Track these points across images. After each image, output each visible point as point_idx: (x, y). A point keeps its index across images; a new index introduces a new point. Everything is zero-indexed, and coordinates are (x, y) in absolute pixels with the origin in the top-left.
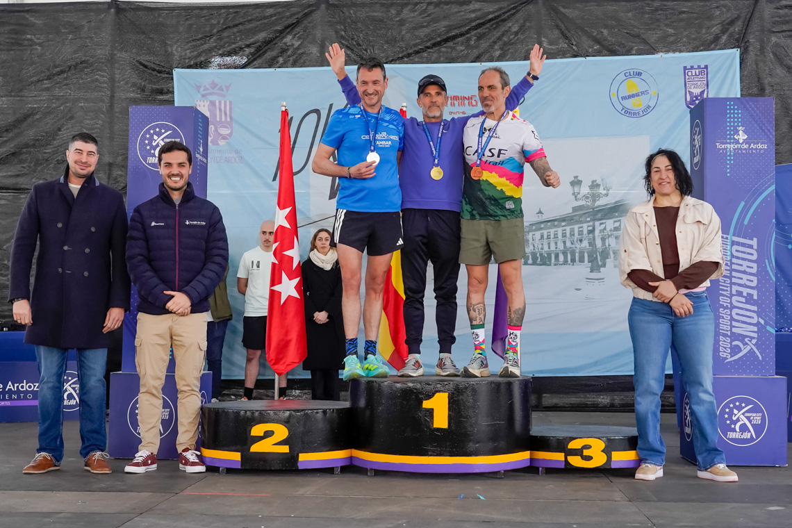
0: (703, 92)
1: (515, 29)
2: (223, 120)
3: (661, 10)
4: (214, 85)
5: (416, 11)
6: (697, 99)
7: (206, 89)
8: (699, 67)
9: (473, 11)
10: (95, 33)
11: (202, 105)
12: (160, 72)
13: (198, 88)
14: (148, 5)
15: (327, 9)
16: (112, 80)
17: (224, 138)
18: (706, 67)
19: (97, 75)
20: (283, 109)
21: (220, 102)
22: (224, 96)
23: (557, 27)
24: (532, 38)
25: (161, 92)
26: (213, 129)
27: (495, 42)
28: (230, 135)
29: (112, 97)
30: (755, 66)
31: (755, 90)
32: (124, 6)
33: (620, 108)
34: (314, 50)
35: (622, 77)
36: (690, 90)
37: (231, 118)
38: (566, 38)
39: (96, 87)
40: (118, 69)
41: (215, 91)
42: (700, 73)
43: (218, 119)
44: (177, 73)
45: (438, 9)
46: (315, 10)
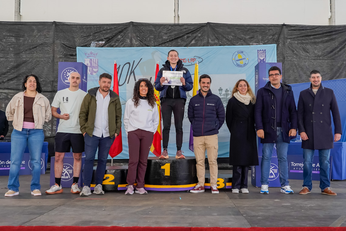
0: (264, 59)
1: (200, 35)
2: (95, 66)
3: (250, 30)
4: (91, 53)
5: (165, 28)
6: (262, 61)
7: (89, 54)
8: (263, 50)
9: (185, 29)
10: (47, 33)
11: (87, 60)
12: (71, 48)
13: (86, 54)
14: (67, 24)
15: (133, 27)
16: (54, 50)
17: (95, 72)
18: (265, 50)
19: (48, 48)
20: (115, 63)
21: (94, 59)
22: (95, 57)
23: (214, 34)
24: (205, 39)
25: (72, 55)
26: (91, 69)
27: (192, 40)
28: (97, 71)
29: (54, 56)
30: (281, 50)
31: (282, 58)
32: (58, 24)
33: (236, 64)
34: (128, 41)
35: (236, 53)
36: (260, 58)
37: (98, 65)
38: (218, 39)
39: (48, 53)
40: (56, 47)
41: (92, 55)
42: (263, 52)
43: (93, 66)
44: (78, 48)
45: (172, 28)
46: (128, 27)
